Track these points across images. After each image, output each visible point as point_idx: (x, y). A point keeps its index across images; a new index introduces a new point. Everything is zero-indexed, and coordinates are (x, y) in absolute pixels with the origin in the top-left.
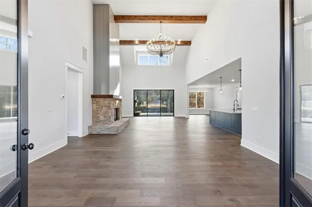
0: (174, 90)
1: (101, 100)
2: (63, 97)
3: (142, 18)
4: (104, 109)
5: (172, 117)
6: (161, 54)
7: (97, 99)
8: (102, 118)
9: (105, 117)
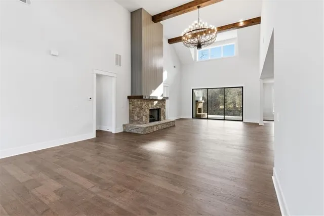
0: (242, 87)
1: (136, 100)
2: (90, 98)
3: (178, 10)
4: (138, 109)
5: (241, 122)
6: (199, 46)
7: (133, 100)
8: (136, 118)
9: (138, 117)
